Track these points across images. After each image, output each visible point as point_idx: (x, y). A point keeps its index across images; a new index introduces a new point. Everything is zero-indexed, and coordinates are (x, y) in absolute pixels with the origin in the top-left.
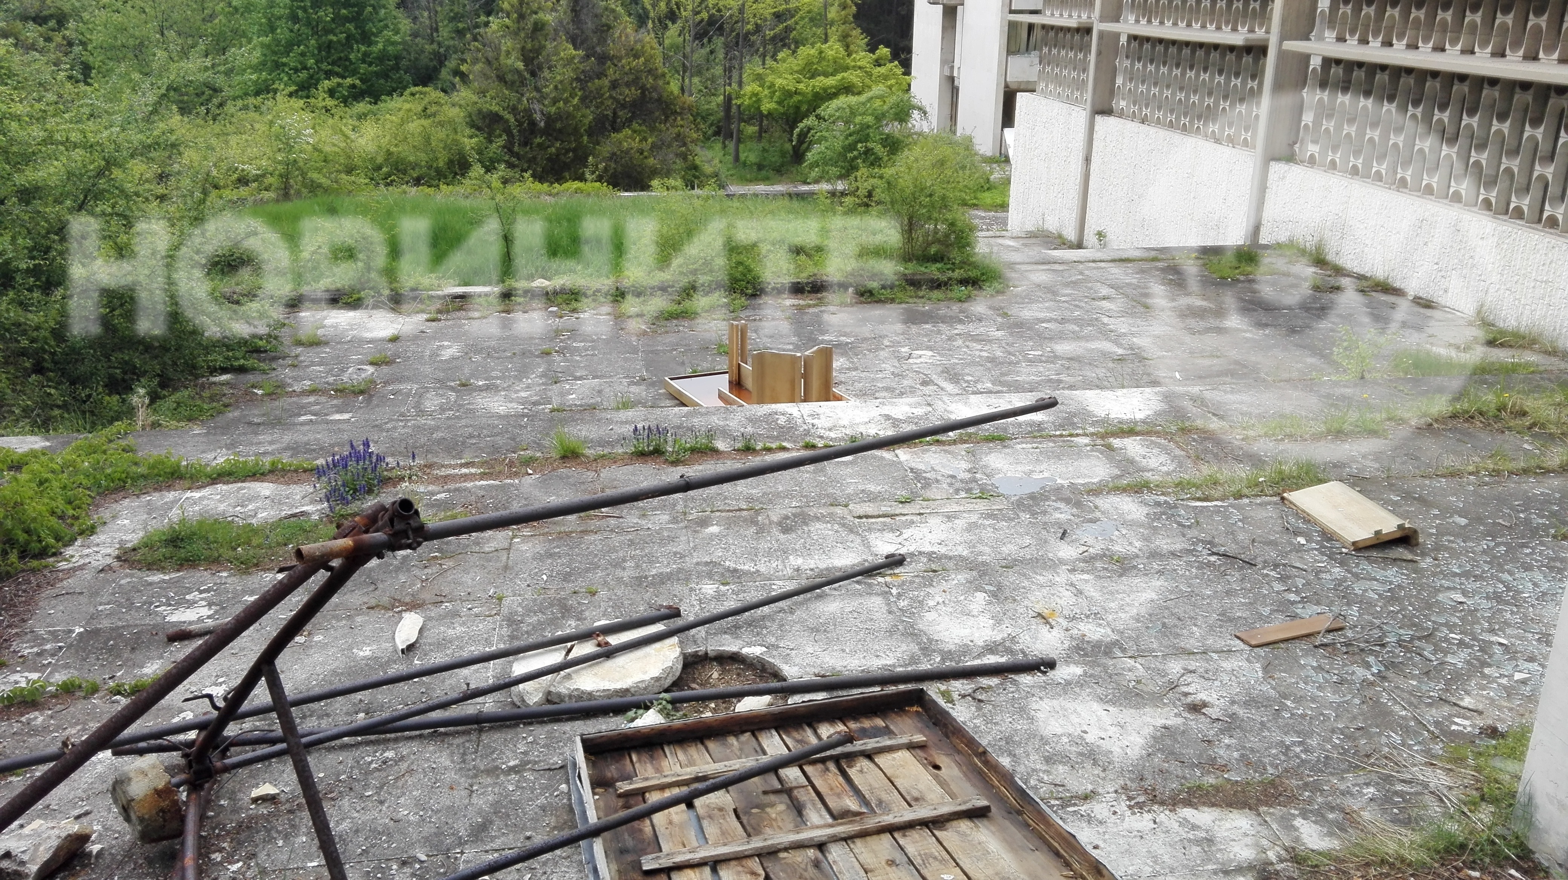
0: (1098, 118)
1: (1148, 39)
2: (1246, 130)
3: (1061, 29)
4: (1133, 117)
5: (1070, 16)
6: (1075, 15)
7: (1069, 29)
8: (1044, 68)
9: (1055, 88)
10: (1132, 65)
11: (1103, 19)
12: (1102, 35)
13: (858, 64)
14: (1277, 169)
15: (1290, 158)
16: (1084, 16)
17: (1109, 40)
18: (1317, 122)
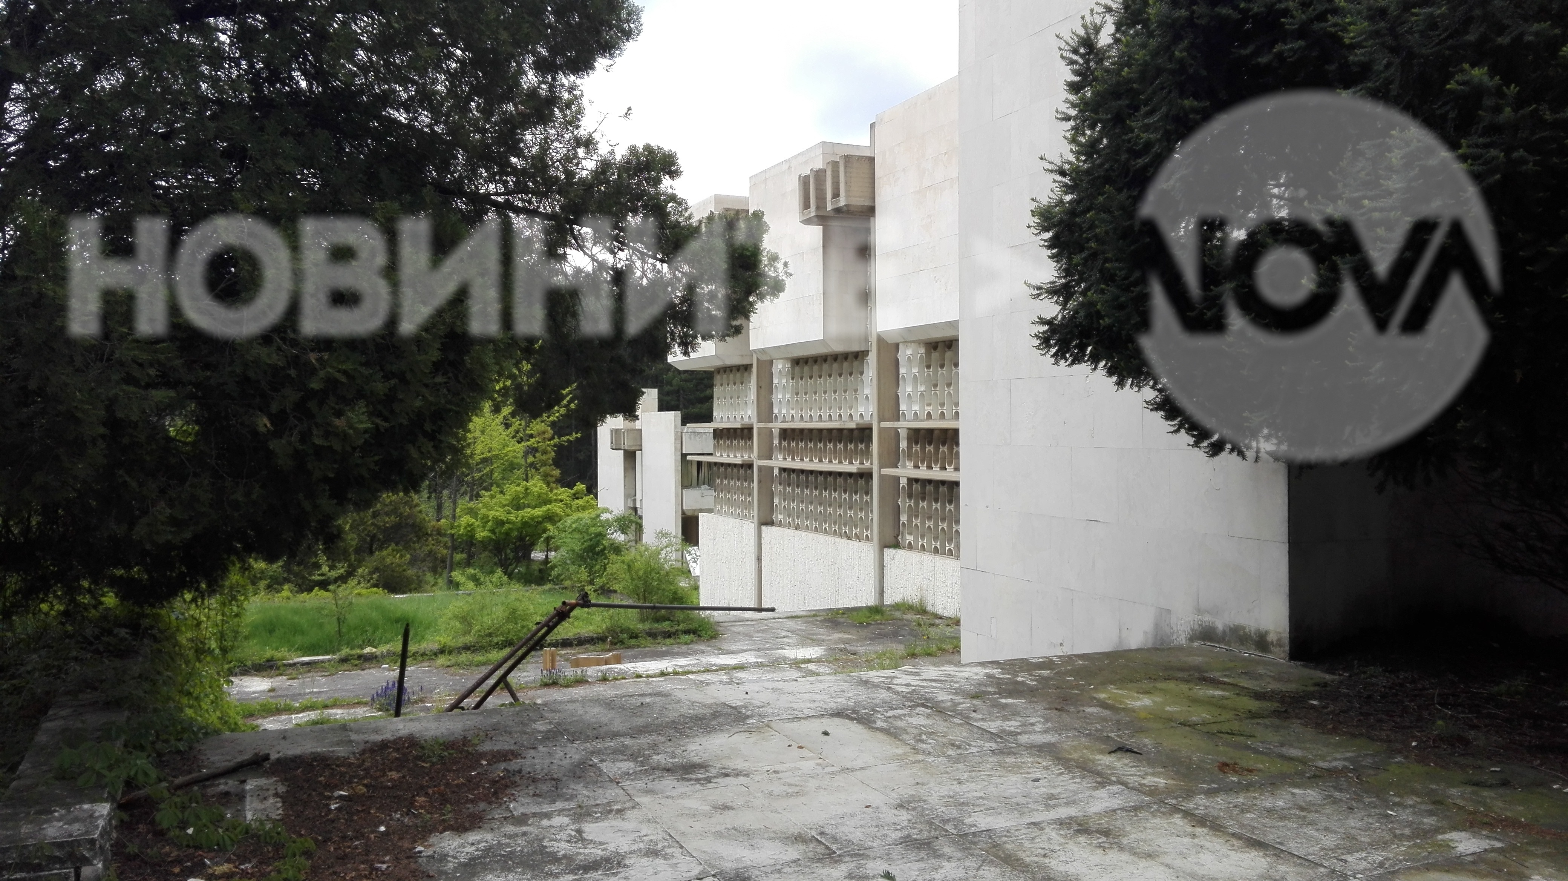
0: (764, 528)
1: (794, 470)
2: (867, 530)
3: (729, 465)
4: (789, 526)
5: (735, 456)
6: (739, 455)
7: (735, 465)
8: (718, 494)
9: (729, 509)
10: (785, 489)
11: (760, 457)
12: (760, 468)
13: (559, 497)
14: (889, 553)
15: (896, 545)
16: (746, 456)
17: (766, 472)
18: (910, 521)
